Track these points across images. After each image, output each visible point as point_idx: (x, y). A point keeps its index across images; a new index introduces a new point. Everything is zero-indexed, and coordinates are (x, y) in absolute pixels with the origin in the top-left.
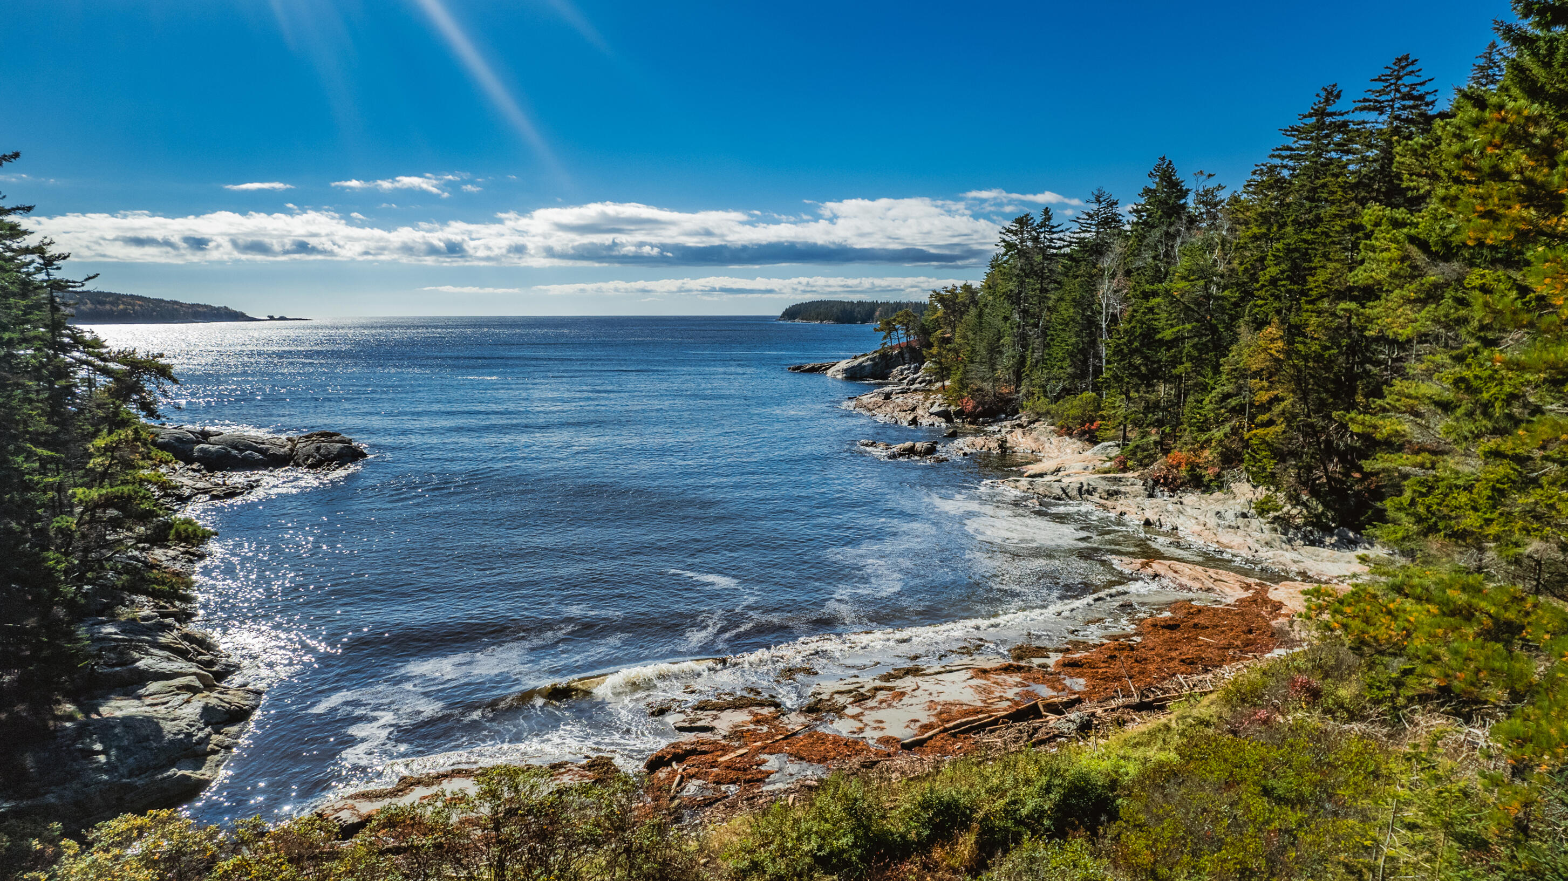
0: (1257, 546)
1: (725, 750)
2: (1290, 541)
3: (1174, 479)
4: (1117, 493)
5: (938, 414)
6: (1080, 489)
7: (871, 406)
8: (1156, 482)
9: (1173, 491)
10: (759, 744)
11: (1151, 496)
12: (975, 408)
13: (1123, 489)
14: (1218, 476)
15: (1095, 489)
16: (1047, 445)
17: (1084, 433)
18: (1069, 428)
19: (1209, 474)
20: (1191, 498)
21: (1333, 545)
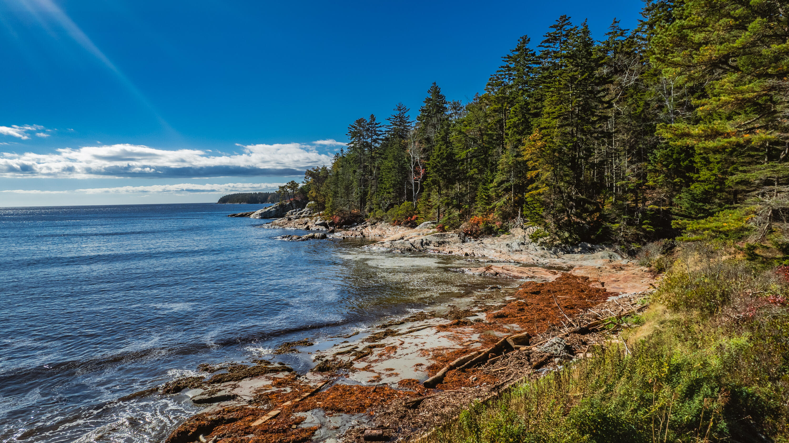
0: (538, 258)
2: (555, 253)
3: (476, 231)
4: (444, 242)
5: (320, 225)
6: (422, 243)
7: (281, 224)
8: (466, 234)
9: (475, 237)
10: (288, 403)
11: (464, 242)
12: (340, 220)
13: (447, 240)
14: (502, 227)
15: (430, 242)
16: (387, 231)
17: (408, 222)
18: (399, 221)
19: (496, 226)
20: (487, 241)
21: (581, 252)
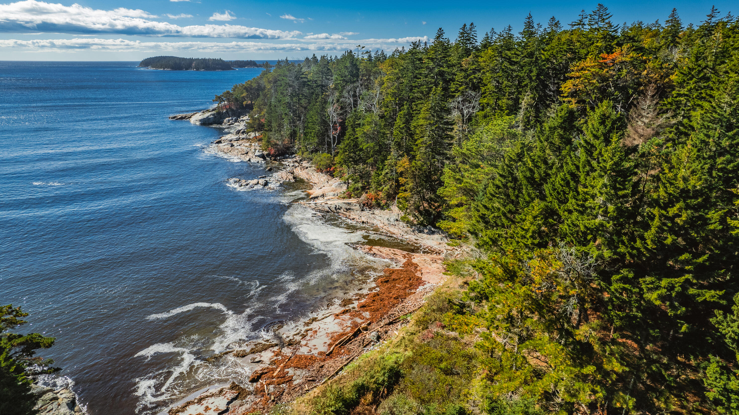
1: (273, 370)
3: (371, 204)
4: (350, 209)
5: (259, 156)
6: (336, 208)
7: (226, 151)
8: (364, 205)
10: (282, 365)
11: (362, 210)
12: (275, 152)
14: (386, 203)
15: (341, 208)
16: (313, 177)
17: (328, 172)
18: (321, 169)
19: (383, 203)
20: (377, 211)
